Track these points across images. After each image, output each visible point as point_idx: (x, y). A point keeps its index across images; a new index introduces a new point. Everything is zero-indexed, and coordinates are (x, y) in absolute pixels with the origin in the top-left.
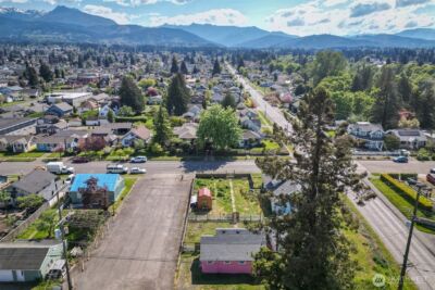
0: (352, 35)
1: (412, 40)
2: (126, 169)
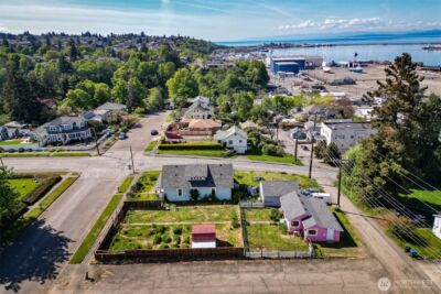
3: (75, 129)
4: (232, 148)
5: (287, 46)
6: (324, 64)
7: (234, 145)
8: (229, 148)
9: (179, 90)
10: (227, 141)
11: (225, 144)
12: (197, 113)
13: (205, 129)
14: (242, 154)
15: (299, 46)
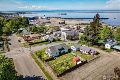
5: (24, 13)
6: (39, 18)
7: (49, 40)
9: (13, 27)
12: (28, 33)
13: (36, 37)
15: (28, 13)
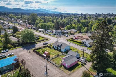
0: (26, 9)
1: (40, 11)
2: (6, 55)
3: (59, 32)
4: (86, 44)
8: (84, 44)
10: (85, 42)
11: (84, 43)
14: (88, 47)
